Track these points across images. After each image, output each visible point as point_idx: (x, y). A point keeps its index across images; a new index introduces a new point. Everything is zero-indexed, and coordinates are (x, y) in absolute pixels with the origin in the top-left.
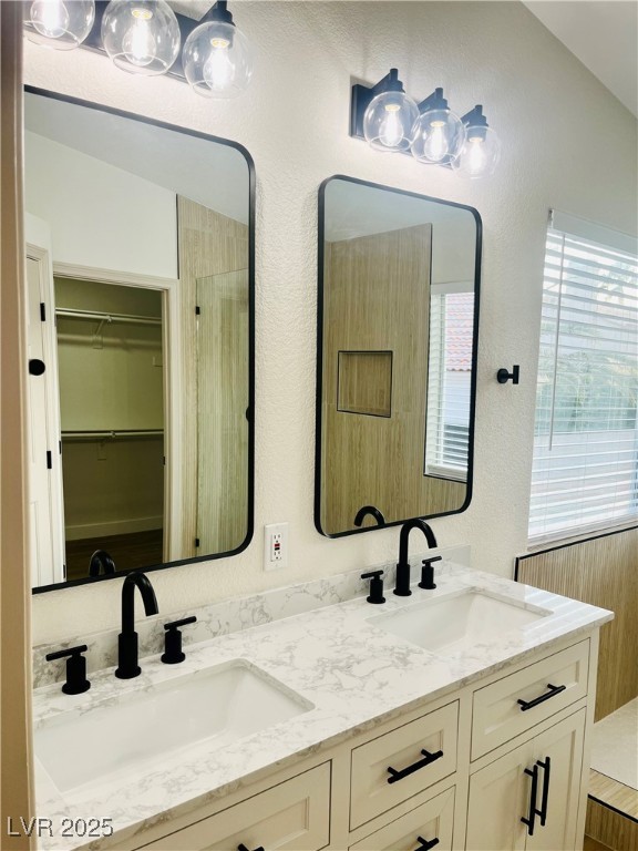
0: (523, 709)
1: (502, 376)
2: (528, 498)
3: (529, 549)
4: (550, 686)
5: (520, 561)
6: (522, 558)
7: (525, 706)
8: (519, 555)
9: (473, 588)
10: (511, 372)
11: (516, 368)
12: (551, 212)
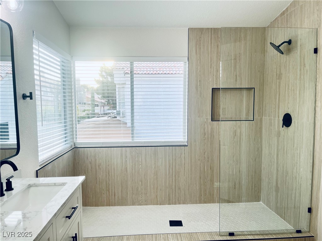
0: (69, 219)
1: (24, 97)
2: (38, 146)
3: (40, 166)
4: (73, 208)
5: (38, 171)
6: (38, 170)
7: (69, 217)
8: (37, 169)
9: (29, 185)
10: (28, 94)
11: (31, 93)
12: (33, 32)
